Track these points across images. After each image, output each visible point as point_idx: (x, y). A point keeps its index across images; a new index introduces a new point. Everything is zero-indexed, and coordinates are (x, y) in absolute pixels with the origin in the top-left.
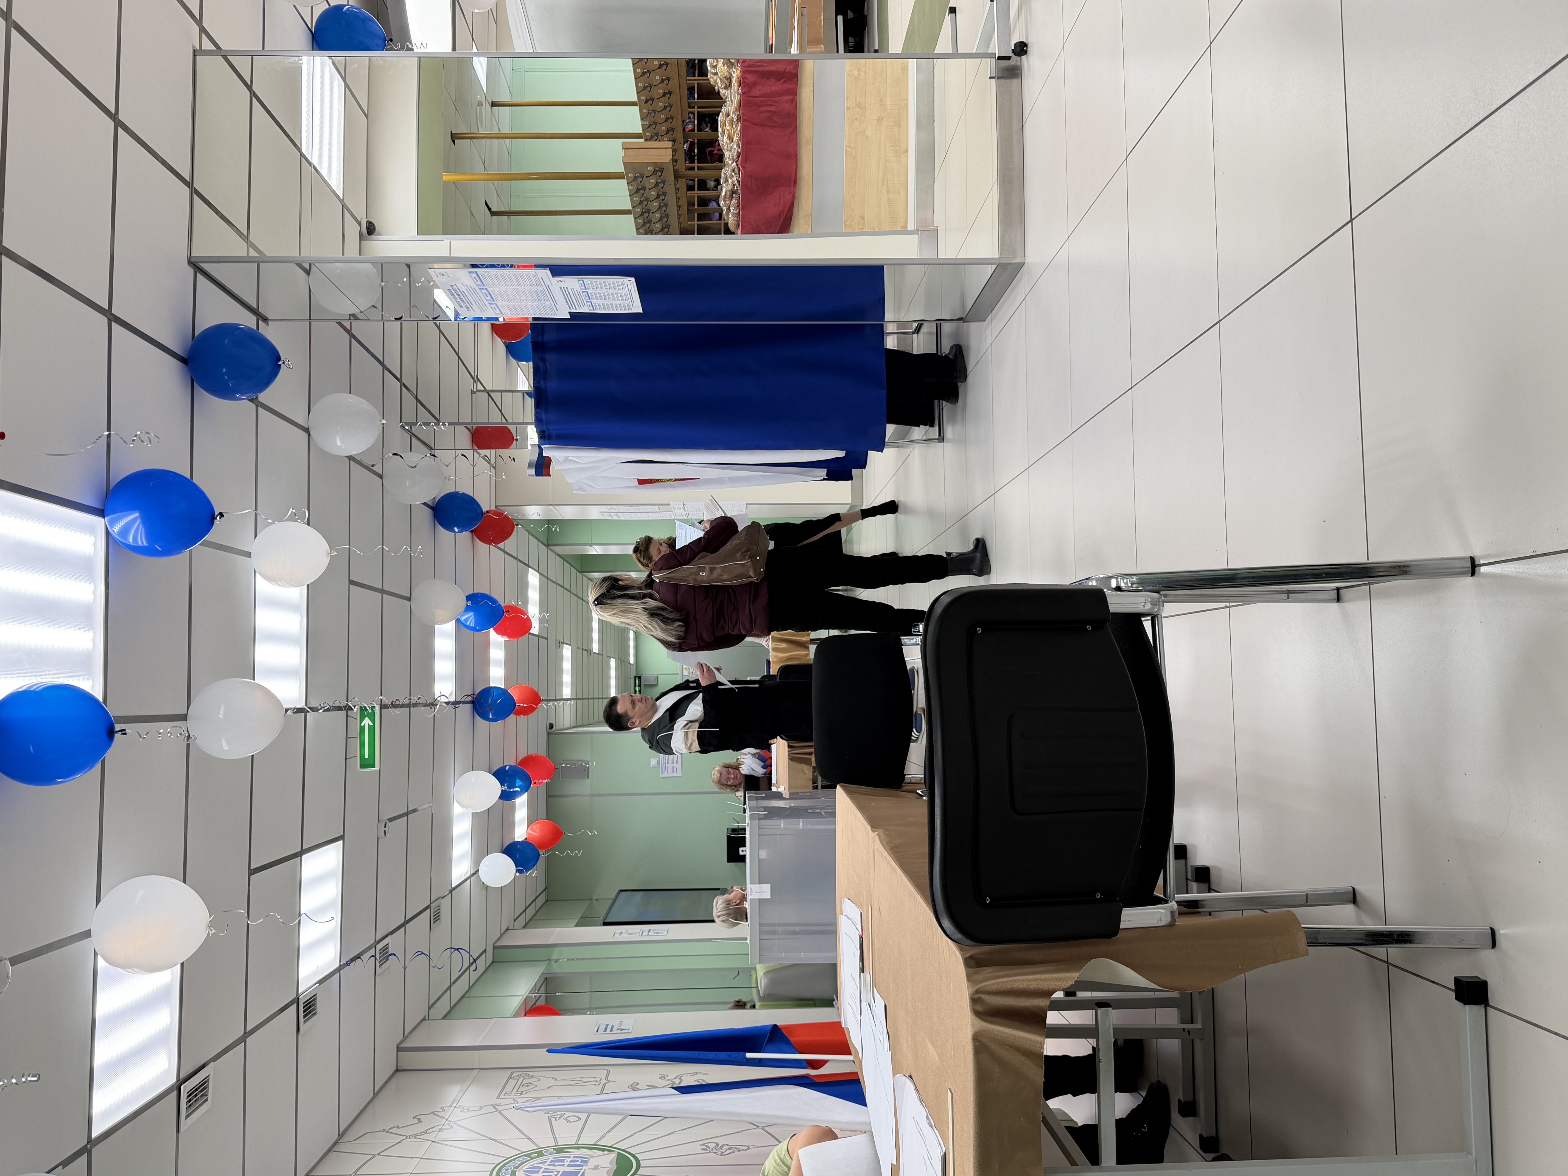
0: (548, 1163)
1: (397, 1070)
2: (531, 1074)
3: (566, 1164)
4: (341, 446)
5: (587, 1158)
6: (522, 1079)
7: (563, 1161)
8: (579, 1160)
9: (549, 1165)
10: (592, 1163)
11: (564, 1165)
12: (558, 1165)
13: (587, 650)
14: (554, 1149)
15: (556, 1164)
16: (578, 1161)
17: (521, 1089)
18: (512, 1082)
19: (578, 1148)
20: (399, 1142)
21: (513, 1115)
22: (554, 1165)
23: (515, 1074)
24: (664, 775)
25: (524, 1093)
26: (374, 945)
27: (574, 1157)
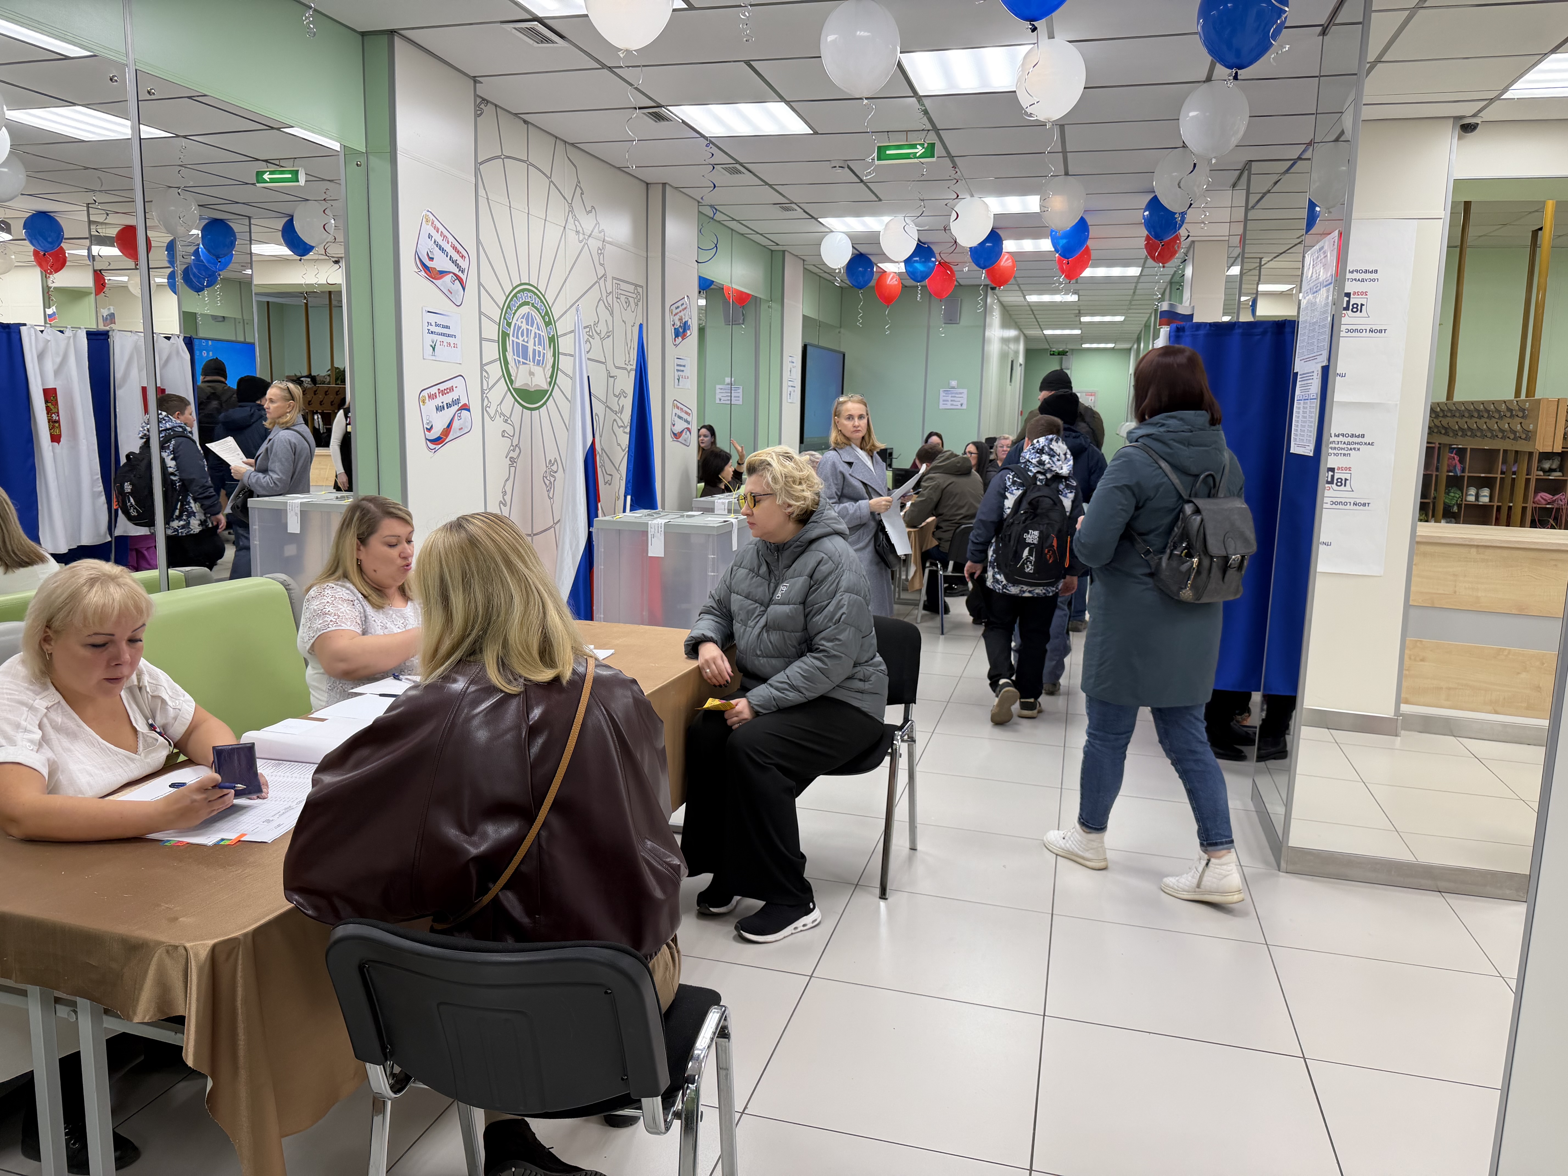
0: (537, 331)
1: (647, 184)
2: (640, 304)
3: (537, 348)
4: (1188, 116)
5: (543, 364)
6: (635, 296)
7: (540, 344)
8: (541, 358)
9: (535, 333)
10: (538, 370)
11: (535, 345)
12: (535, 341)
13: (1079, 313)
14: (553, 335)
15: (536, 339)
16: (539, 357)
17: (623, 298)
18: (631, 288)
19: (554, 355)
20: (564, 198)
21: (595, 294)
22: (535, 337)
23: (640, 290)
24: (941, 392)
25: (618, 300)
26: (737, 162)
27: (544, 354)
